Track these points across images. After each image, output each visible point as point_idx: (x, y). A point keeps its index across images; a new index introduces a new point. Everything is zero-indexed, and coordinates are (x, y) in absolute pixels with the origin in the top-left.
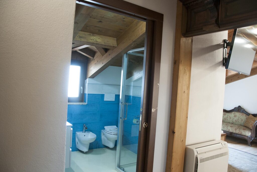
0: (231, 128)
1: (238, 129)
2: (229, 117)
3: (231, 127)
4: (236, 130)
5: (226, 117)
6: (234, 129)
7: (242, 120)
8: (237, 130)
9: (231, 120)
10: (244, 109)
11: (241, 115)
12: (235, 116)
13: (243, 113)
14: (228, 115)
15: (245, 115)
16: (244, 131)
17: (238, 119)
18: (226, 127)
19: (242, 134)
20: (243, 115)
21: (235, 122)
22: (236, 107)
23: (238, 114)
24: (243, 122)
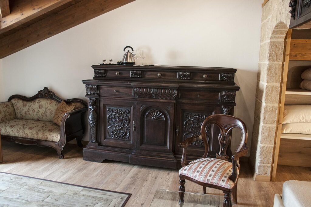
0: (31, 131)
1: (40, 131)
2: (31, 110)
3: (30, 128)
4: (37, 133)
5: (27, 110)
6: (35, 132)
7: (51, 113)
8: (39, 134)
9: (35, 113)
10: (54, 93)
11: (49, 103)
12: (41, 107)
13: (52, 100)
14: (29, 107)
15: (55, 102)
16: (51, 133)
17: (46, 112)
18: (21, 131)
19: (48, 140)
20: (51, 103)
21: (42, 116)
22: (41, 90)
23: (44, 102)
24: (53, 115)
